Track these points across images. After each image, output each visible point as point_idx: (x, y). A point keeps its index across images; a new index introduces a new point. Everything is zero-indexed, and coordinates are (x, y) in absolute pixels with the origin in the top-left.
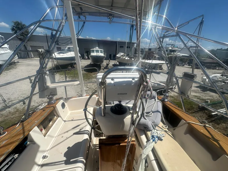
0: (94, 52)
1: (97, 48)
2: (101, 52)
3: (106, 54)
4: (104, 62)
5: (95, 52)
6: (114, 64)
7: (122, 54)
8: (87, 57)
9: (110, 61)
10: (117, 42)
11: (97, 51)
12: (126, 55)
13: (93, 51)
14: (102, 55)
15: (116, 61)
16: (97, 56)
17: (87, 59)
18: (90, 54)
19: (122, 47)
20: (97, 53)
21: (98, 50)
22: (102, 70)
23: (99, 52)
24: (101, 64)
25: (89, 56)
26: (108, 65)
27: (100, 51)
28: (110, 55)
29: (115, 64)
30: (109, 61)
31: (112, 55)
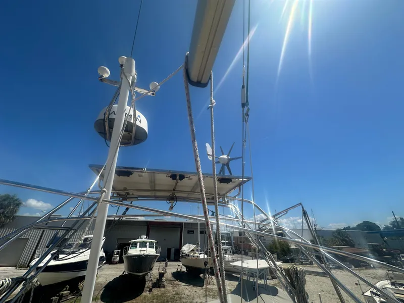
0: (136, 247)
1: (144, 238)
2: (151, 246)
3: (159, 249)
4: (154, 268)
5: (138, 246)
6: (175, 271)
7: (193, 247)
8: (118, 259)
9: (169, 263)
10: (182, 223)
11: (143, 245)
12: (199, 248)
13: (135, 245)
14: (151, 251)
15: (180, 264)
16: (139, 256)
17: (116, 263)
18: (127, 250)
19: (192, 232)
20: (143, 249)
21: (146, 243)
22: (148, 292)
23: (146, 247)
24: (147, 274)
25: (124, 257)
26: (161, 275)
27: (148, 244)
28: (169, 250)
29: (179, 270)
30: (166, 265)
31: (173, 250)
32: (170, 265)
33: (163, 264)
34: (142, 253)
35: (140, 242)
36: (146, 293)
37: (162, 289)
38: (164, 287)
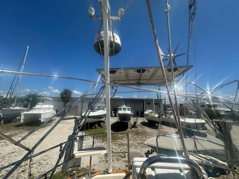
0: (121, 110)
1: (124, 106)
2: (129, 110)
3: (133, 111)
4: (131, 120)
5: (122, 110)
6: (142, 121)
7: (150, 111)
8: (114, 115)
9: (138, 118)
10: (144, 99)
11: (125, 109)
12: (155, 112)
13: (121, 109)
14: (129, 112)
15: (145, 119)
16: (124, 114)
17: (114, 117)
18: (117, 111)
19: (150, 104)
20: (125, 111)
21: (126, 108)
22: (130, 129)
23: (126, 110)
24: (128, 122)
25: (117, 114)
26: (135, 123)
27: (127, 109)
28: (138, 112)
29: (144, 121)
30: (137, 119)
31: (140, 112)
32: (139, 119)
33: (135, 118)
34: (125, 113)
35: (123, 108)
36: (129, 129)
37: (137, 129)
38: (137, 128)
